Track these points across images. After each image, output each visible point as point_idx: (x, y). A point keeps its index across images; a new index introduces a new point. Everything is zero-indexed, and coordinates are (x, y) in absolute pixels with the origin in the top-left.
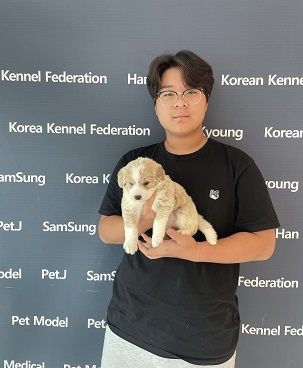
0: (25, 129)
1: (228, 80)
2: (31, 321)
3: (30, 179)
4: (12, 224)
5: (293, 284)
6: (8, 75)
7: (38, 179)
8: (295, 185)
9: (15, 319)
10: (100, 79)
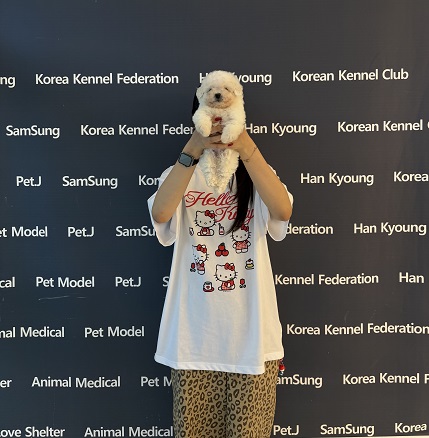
0: (97, 131)
1: (299, 76)
2: (105, 332)
3: (103, 182)
4: (84, 230)
5: (373, 279)
6: (80, 79)
7: (110, 182)
8: (370, 179)
9: (88, 331)
10: (172, 79)
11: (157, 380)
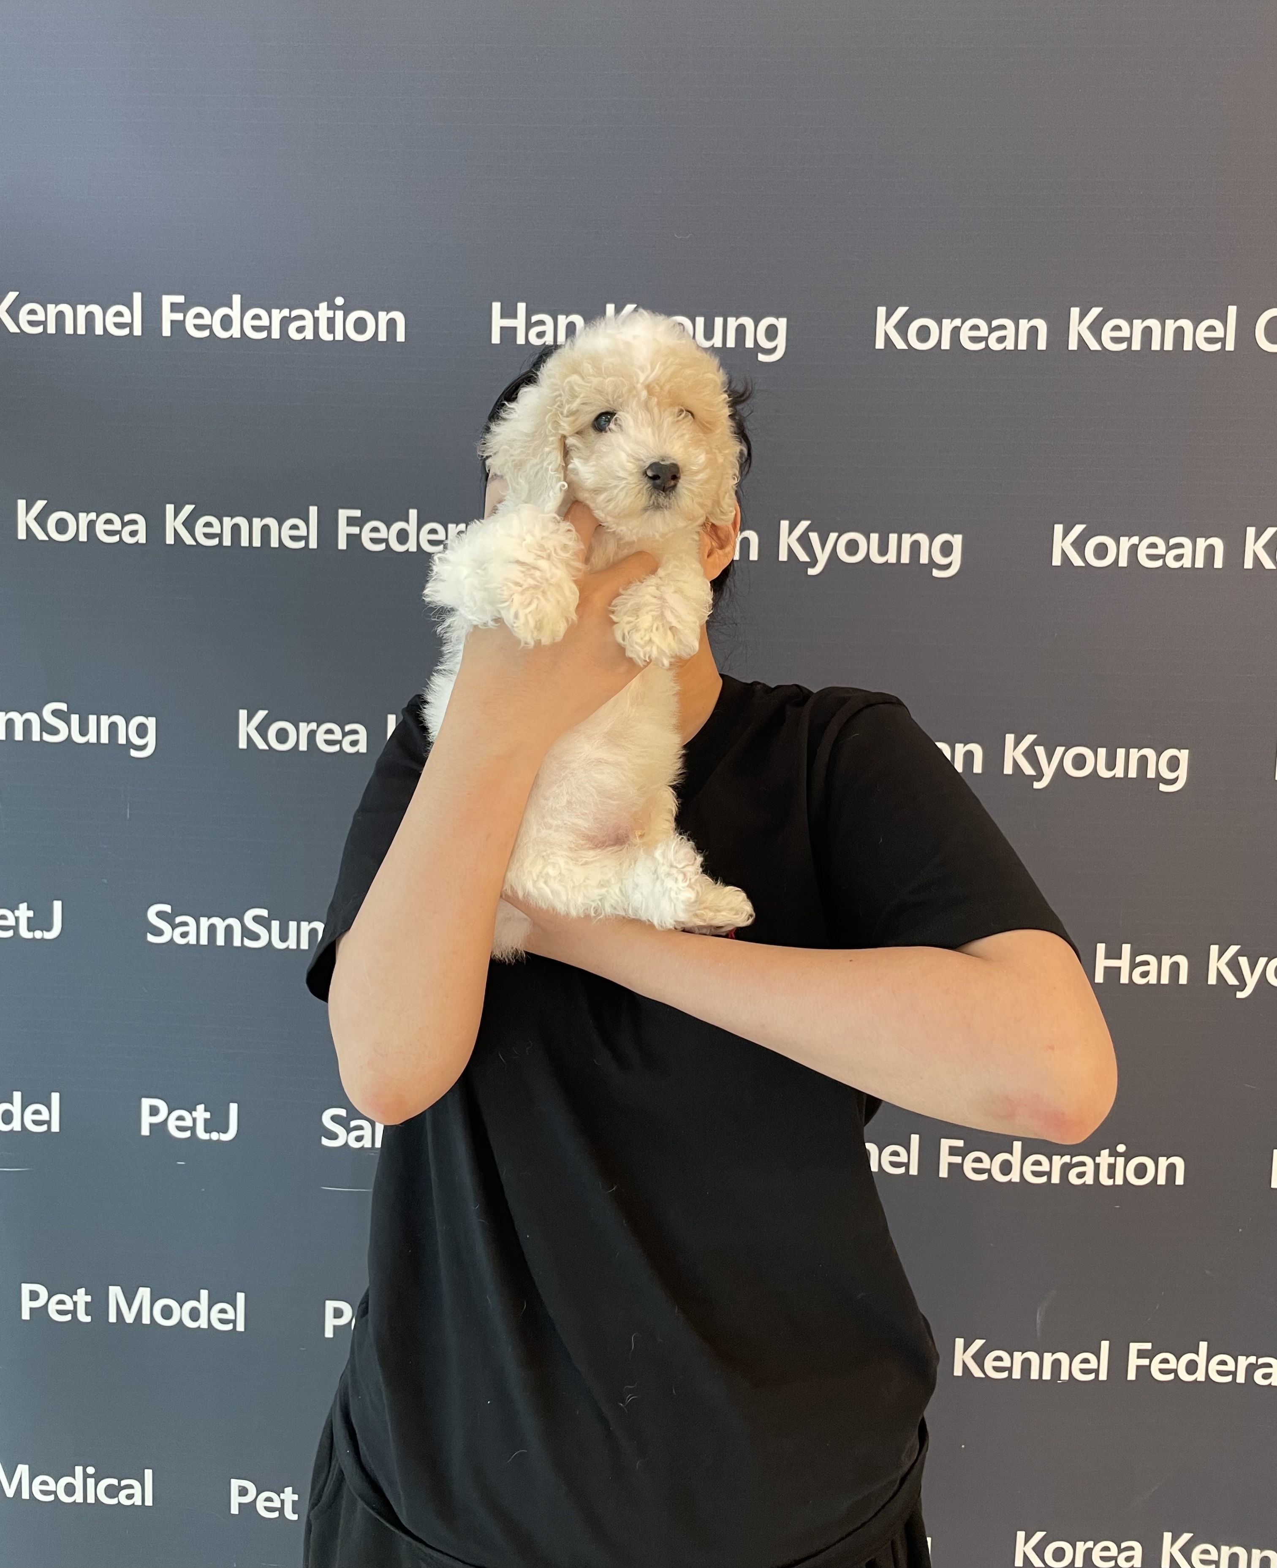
0: (79, 526)
1: (902, 328)
2: (97, 1307)
3: (98, 729)
4: (24, 912)
5: (1165, 1169)
6: (13, 312)
9: (32, 1297)
10: (379, 324)
11: (289, 1495)
